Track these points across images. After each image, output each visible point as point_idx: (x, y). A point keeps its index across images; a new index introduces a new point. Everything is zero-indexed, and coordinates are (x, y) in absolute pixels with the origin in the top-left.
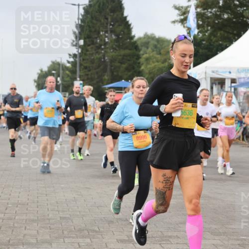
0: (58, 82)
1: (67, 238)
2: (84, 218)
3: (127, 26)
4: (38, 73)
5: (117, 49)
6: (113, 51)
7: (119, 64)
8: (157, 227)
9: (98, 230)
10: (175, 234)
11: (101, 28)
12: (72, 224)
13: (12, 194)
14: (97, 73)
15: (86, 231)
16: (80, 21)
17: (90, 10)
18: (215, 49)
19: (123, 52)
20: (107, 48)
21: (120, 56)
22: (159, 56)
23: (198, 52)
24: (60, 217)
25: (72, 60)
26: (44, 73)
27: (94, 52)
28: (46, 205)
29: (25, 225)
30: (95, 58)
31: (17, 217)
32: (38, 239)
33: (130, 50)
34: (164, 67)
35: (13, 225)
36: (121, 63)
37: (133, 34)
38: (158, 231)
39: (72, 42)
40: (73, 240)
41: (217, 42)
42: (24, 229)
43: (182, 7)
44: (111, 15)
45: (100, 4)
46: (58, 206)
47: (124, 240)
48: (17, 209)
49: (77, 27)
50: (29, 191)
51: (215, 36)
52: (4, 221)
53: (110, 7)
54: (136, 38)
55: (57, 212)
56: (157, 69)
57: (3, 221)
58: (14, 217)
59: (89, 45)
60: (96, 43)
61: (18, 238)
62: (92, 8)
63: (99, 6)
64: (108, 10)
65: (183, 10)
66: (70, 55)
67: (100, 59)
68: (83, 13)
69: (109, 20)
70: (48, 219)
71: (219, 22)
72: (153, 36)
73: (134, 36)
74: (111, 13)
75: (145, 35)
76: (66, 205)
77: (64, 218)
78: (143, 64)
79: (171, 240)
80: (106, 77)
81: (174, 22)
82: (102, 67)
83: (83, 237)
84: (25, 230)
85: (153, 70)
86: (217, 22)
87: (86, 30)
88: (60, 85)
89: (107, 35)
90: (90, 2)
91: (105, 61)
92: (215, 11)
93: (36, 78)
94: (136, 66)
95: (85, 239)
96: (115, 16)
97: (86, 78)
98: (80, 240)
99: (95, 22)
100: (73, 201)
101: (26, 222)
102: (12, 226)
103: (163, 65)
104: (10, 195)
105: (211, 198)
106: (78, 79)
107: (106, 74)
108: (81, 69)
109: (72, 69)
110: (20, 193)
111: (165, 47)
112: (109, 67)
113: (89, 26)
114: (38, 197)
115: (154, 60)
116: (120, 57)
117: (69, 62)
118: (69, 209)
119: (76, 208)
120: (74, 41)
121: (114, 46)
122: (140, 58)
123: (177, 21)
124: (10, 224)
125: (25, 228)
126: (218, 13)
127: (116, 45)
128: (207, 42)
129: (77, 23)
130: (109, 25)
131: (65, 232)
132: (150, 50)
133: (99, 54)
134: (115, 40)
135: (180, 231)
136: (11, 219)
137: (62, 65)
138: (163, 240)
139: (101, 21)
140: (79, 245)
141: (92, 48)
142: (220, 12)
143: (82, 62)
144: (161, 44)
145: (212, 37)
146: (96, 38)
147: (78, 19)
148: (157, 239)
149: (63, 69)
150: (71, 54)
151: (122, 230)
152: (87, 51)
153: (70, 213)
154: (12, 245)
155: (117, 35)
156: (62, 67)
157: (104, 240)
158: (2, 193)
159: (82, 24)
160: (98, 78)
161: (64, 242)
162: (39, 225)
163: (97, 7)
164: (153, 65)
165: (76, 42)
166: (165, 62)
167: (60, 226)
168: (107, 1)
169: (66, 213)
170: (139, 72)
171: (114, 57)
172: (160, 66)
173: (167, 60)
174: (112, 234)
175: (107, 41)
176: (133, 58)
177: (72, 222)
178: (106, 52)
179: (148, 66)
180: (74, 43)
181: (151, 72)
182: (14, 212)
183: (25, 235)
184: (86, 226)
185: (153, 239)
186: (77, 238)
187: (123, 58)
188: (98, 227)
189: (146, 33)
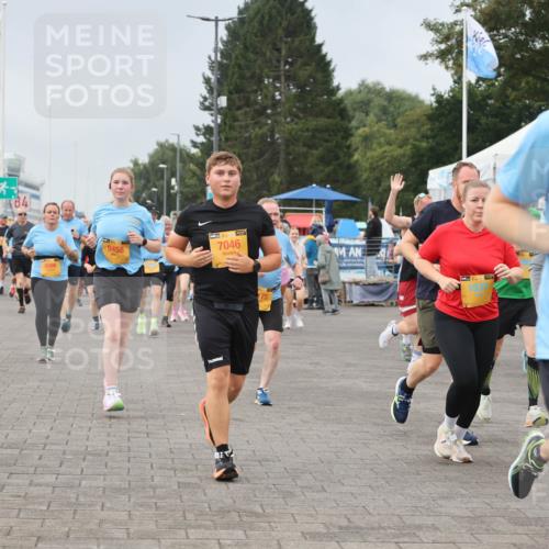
0: (173, 188)
1: (193, 527)
3: (323, 67)
5: (301, 115)
6: (292, 120)
7: (305, 149)
8: (390, 506)
9: (260, 511)
10: (429, 521)
11: (266, 70)
12: (204, 498)
13: (73, 433)
14: (257, 168)
15: (234, 515)
16: (219, 55)
17: (241, 32)
18: (514, 116)
19: (313, 123)
20: (279, 114)
21: (308, 130)
22: (392, 131)
23: (477, 121)
24: (179, 483)
25: (201, 139)
26: (142, 167)
27: (249, 121)
28: (147, 455)
29: (103, 500)
30: (253, 136)
31: (84, 483)
32: (132, 531)
33: (329, 117)
34: (404, 155)
35: (77, 499)
36: (310, 147)
37: (335, 83)
38: (393, 515)
39: (202, 100)
40: (208, 532)
41: (519, 100)
42: (99, 508)
43: (442, 25)
44: (286, 43)
45: (263, 17)
46: (173, 459)
47: (318, 533)
48: (84, 464)
49: (211, 68)
51: (514, 88)
52: (57, 489)
53: (285, 23)
54: (341, 93)
55: (172, 472)
56: (388, 159)
57: (53, 492)
58: (78, 482)
59: (239, 108)
60: (256, 102)
61: (88, 527)
62: (246, 25)
63: (261, 23)
64: (280, 32)
65: (446, 31)
66: (197, 129)
67: (263, 137)
68: (225, 38)
69: (284, 52)
70: (151, 487)
71: (522, 56)
72: (379, 87)
73: (338, 88)
74: (286, 37)
75: (360, 85)
76: (190, 457)
77: (187, 485)
78: (356, 149)
79: (421, 534)
80: (277, 178)
81: (425, 57)
83: (228, 526)
84: (102, 510)
85: (380, 163)
86: (518, 56)
87: (233, 74)
88: (176, 194)
89: (278, 85)
90: (240, 12)
91: (273, 142)
92: (515, 34)
94: (341, 155)
95: (230, 531)
96: (297, 43)
98: (222, 533)
99: (252, 56)
100: (206, 448)
101: (104, 492)
102: (74, 500)
103: (400, 151)
104: (69, 433)
105: (507, 442)
107: (277, 171)
109: (201, 160)
110: (90, 429)
111: (406, 111)
112: (282, 155)
113: (240, 66)
114: (129, 440)
115: (382, 140)
116: (306, 134)
117: (195, 144)
118: (196, 465)
120: (205, 99)
121: (294, 110)
122: (352, 135)
123: (431, 55)
124: (70, 497)
125: (103, 506)
126: (522, 38)
127: (298, 108)
128: (497, 101)
129: (213, 58)
130: (282, 63)
131: (190, 516)
132: (372, 117)
133: (260, 128)
134: (295, 96)
135: (440, 515)
136: (72, 487)
137: (181, 150)
138: (404, 535)
139: (264, 55)
140: (220, 544)
141: (246, 113)
142: (526, 35)
143: (223, 145)
144: (397, 105)
145: (509, 91)
146: (256, 91)
147: (216, 50)
148: (389, 531)
149: (183, 161)
150: (201, 127)
151: (314, 512)
152: (235, 119)
153: (199, 474)
155: (301, 87)
156: (181, 154)
157: (273, 533)
158: (52, 429)
159: (225, 61)
160: (258, 180)
161: (188, 538)
162: (132, 500)
163: (255, 24)
164: (379, 151)
165: (210, 101)
166: (407, 145)
167: (179, 501)
168: (279, 12)
169: (190, 473)
170: (350, 167)
171: (293, 133)
172: (395, 153)
173: (411, 141)
174: (292, 520)
175: (278, 98)
176: (336, 135)
177: (205, 495)
178: (276, 121)
179: (369, 154)
180: (207, 104)
181: (375, 165)
182: (79, 471)
183: (101, 522)
184: (235, 502)
185: (382, 531)
186: (216, 528)
187: (313, 136)
188: (261, 506)
189: (363, 82)
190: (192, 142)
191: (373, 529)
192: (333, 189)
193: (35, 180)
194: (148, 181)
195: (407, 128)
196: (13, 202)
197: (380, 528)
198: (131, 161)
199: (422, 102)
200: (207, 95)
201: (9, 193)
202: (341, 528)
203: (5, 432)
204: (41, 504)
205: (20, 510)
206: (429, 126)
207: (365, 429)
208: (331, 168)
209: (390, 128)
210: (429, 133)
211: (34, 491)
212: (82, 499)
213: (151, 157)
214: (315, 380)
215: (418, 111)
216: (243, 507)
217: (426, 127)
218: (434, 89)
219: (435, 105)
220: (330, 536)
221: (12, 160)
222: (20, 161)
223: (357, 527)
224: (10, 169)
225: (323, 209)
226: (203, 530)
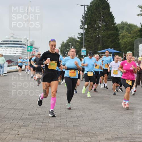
1: (77, 137)
2: (87, 126)
3: (112, 18)
4: (61, 44)
5: (106, 30)
6: (104, 32)
7: (107, 39)
8: (128, 132)
9: (95, 133)
10: (139, 136)
11: (97, 19)
12: (80, 129)
14: (94, 44)
15: (88, 134)
17: (91, 9)
19: (109, 32)
20: (100, 30)
21: (108, 34)
22: (130, 34)
24: (74, 125)
25: (80, 36)
26: (65, 44)
27: (93, 32)
28: (65, 118)
29: (54, 129)
30: (93, 36)
31: (49, 125)
32: (61, 137)
33: (113, 31)
35: (47, 129)
36: (108, 38)
37: (115, 22)
38: (129, 134)
39: (80, 26)
40: (81, 138)
42: (53, 131)
44: (102, 11)
46: (72, 119)
47: (109, 139)
48: (49, 120)
49: (83, 18)
50: (56, 110)
53: (102, 6)
54: (116, 24)
55: (72, 123)
56: (128, 42)
57: (41, 127)
58: (48, 125)
59: (90, 28)
60: (94, 27)
61: (50, 136)
62: (92, 7)
63: (96, 6)
64: (101, 8)
66: (79, 34)
67: (96, 36)
68: (87, 10)
69: (102, 14)
70: (66, 126)
72: (126, 23)
73: (116, 23)
76: (77, 118)
77: (76, 126)
78: (120, 39)
79: (136, 139)
80: (99, 46)
81: (138, 15)
82: (97, 41)
83: (86, 137)
84: (54, 132)
85: (126, 43)
87: (88, 20)
89: (100, 22)
90: (91, 4)
91: (99, 37)
93: (60, 47)
94: (116, 41)
95: (87, 138)
96: (105, 11)
97: (88, 47)
98: (85, 138)
99: (93, 15)
100: (81, 116)
101: (54, 127)
103: (132, 40)
104: (45, 112)
106: (84, 47)
108: (86, 42)
109: (80, 42)
111: (133, 29)
112: (101, 40)
113: (90, 17)
115: (127, 37)
117: (78, 38)
118: (78, 121)
119: (82, 120)
120: (81, 26)
122: (119, 35)
123: (140, 15)
124: (45, 129)
125: (54, 131)
127: (105, 28)
129: (83, 15)
130: (101, 17)
131: (76, 134)
132: (124, 31)
133: (95, 33)
134: (104, 25)
136: (46, 126)
137: (75, 39)
138: (132, 140)
139: (97, 14)
140: (84, 141)
141: (92, 29)
143: (85, 38)
144: (131, 27)
146: (94, 24)
147: (84, 13)
148: (128, 138)
149: (75, 42)
150: (80, 33)
151: (108, 133)
152: (89, 31)
153: (79, 123)
154: (46, 140)
155: (106, 23)
156: (75, 40)
157: (98, 139)
158: (41, 111)
159: (86, 16)
160: (95, 47)
161: (76, 139)
162: (61, 129)
163: (94, 6)
164: (126, 39)
165: (82, 26)
166: (134, 38)
167: (73, 130)
168: (101, 3)
169: (76, 123)
170: (119, 44)
171: (104, 35)
172: (130, 40)
173: (135, 37)
174: (103, 135)
175: (100, 26)
176: (115, 35)
177: (80, 128)
178: (99, 32)
179: (124, 40)
180: (82, 27)
181: (125, 43)
182: (48, 122)
183: (54, 135)
184: (88, 130)
185: (126, 138)
186: (83, 137)
187: (109, 36)
188: (95, 131)
189: (122, 22)
190: (78, 37)
191: (124, 138)
192: (114, 49)
193: (37, 47)
194: (66, 47)
195: (134, 34)
196: (31, 52)
197: (126, 137)
198: (62, 42)
199: (138, 27)
200: (82, 25)
201: (31, 50)
202: (115, 137)
203: (29, 111)
204: (38, 130)
205: (33, 131)
206: (139, 33)
207: (122, 112)
208: (114, 44)
209: (129, 34)
210: (139, 35)
211: (36, 127)
212: (49, 129)
213: (67, 41)
214: (109, 99)
215: (137, 29)
216: (90, 132)
217: (138, 33)
218: (141, 24)
219: (141, 28)
220: (112, 140)
221: (31, 42)
222: (33, 42)
223: (120, 137)
224: (31, 44)
225: (112, 55)
226: (79, 138)
